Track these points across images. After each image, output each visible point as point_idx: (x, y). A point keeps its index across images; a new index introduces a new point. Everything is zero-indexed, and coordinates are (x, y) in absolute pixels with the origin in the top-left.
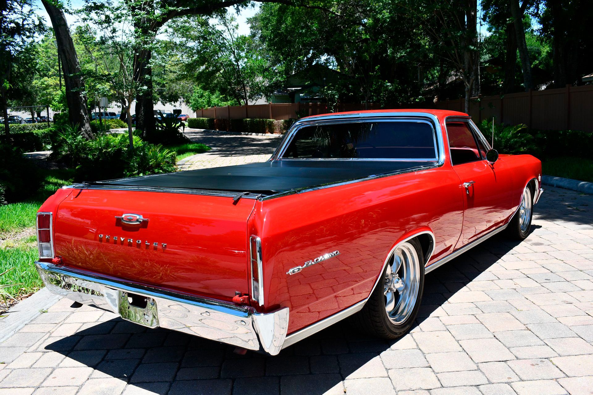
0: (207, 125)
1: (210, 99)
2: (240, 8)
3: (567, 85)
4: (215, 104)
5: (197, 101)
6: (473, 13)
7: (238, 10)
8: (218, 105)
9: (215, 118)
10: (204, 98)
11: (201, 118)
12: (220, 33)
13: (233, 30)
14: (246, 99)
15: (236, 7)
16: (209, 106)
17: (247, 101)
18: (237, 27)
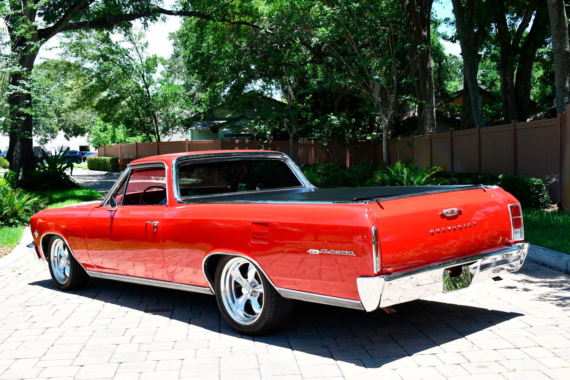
0: (110, 166)
1: (115, 134)
2: (148, 22)
3: (513, 121)
4: (121, 139)
5: (99, 136)
6: (425, 34)
7: (146, 25)
8: (125, 141)
9: (120, 157)
10: (107, 132)
11: (103, 158)
12: (125, 52)
13: (142, 48)
14: (158, 133)
15: (143, 21)
16: (114, 142)
17: (159, 136)
18: (146, 45)
